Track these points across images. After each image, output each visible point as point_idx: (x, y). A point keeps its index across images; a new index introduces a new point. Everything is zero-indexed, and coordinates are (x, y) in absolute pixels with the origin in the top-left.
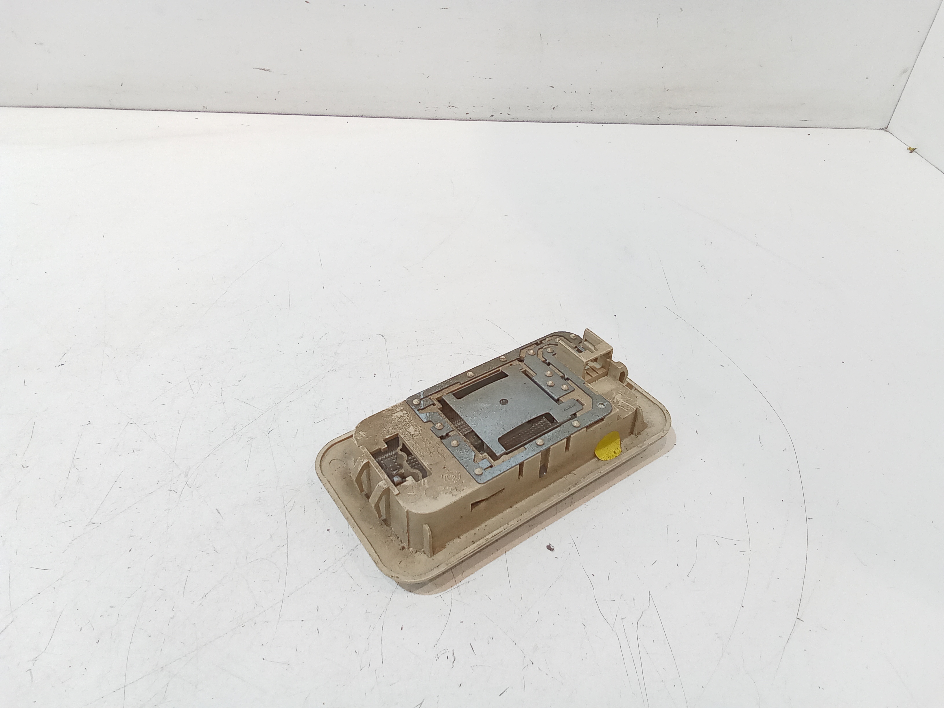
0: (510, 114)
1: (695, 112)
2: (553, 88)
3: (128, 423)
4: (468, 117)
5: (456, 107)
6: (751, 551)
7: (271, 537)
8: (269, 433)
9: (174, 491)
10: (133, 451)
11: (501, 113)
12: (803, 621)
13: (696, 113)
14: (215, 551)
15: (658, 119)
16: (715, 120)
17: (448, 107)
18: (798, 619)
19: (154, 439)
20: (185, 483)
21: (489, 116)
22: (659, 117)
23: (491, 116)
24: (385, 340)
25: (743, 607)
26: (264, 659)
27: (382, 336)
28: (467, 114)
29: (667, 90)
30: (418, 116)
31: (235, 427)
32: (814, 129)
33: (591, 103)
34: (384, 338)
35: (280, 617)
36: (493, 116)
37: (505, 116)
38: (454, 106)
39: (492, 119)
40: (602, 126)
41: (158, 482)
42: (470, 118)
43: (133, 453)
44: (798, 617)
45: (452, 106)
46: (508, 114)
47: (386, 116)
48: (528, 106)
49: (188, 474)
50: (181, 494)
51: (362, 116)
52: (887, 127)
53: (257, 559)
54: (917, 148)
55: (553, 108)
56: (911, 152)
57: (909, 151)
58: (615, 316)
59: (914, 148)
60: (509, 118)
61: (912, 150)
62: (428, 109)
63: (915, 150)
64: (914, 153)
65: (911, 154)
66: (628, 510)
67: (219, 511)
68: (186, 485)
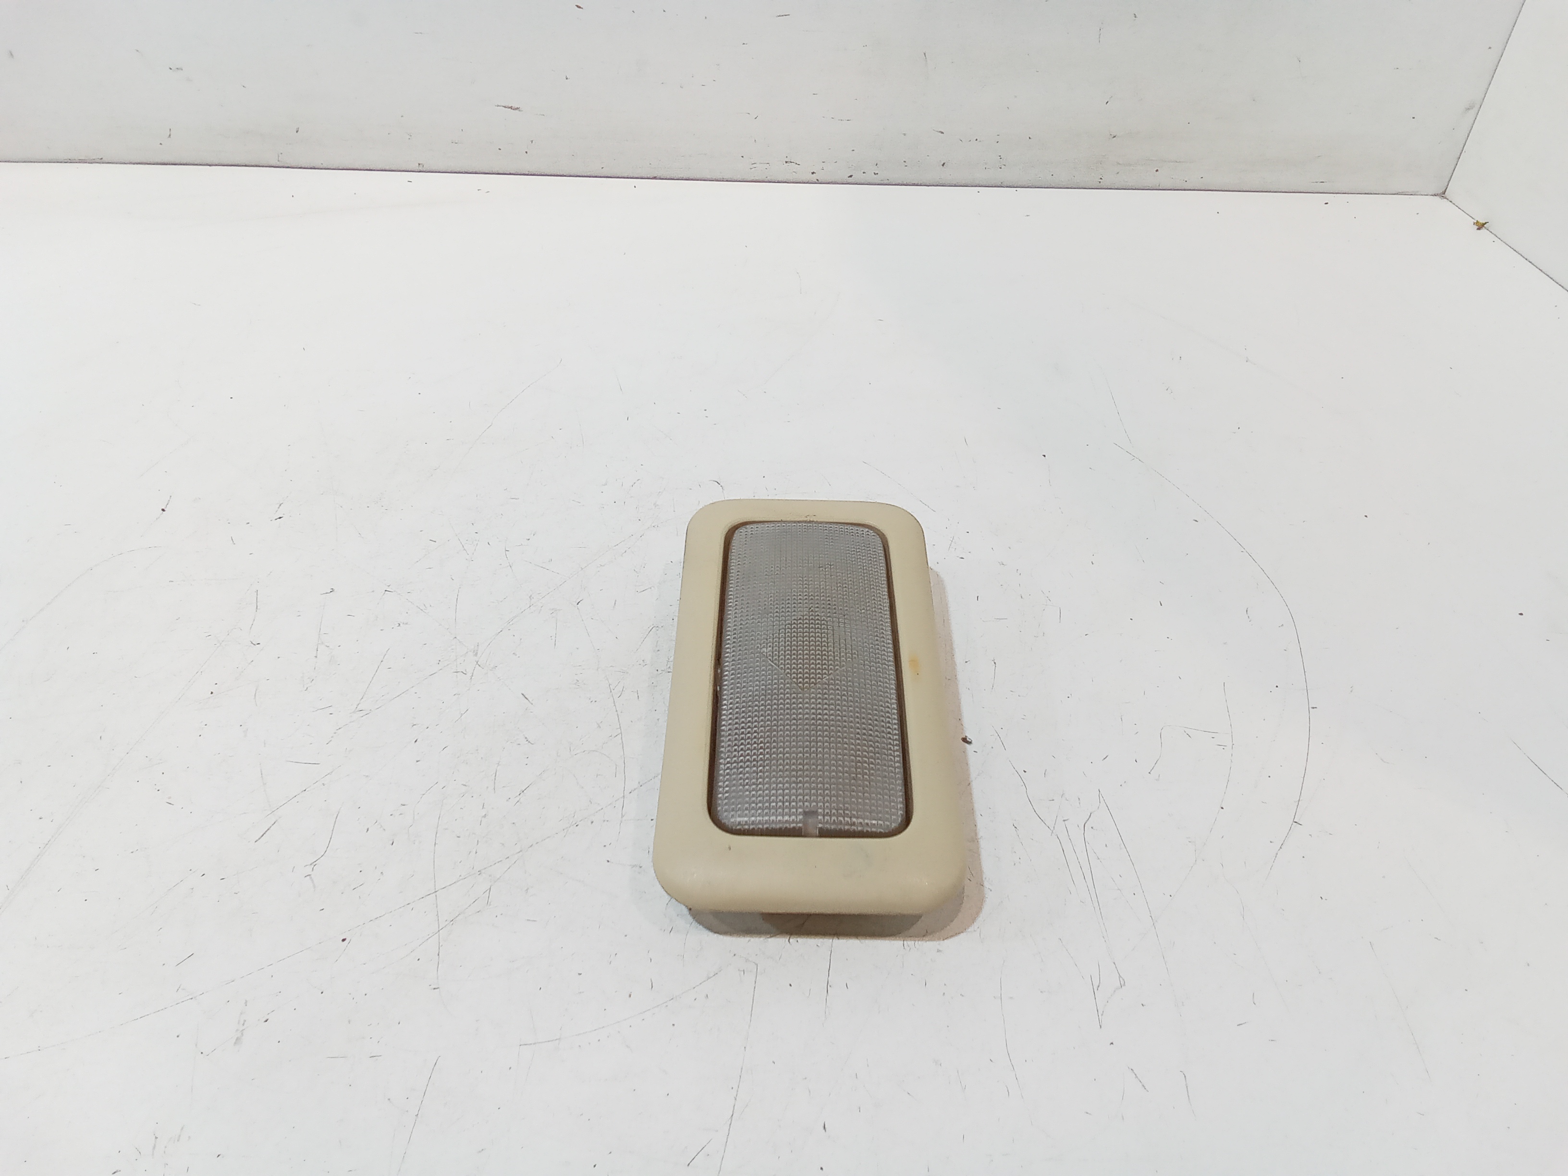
0: (877, 173)
1: (1156, 169)
2: (942, 134)
3: (386, 591)
4: (814, 178)
5: (796, 164)
6: (1233, 746)
7: (599, 726)
8: (578, 604)
9: (462, 672)
10: (398, 625)
11: (864, 172)
12: (1301, 825)
13: (1157, 171)
14: (527, 742)
15: (1100, 180)
16: (1186, 181)
17: (785, 163)
18: (1296, 822)
19: (425, 611)
20: (476, 663)
21: (846, 178)
22: (1101, 177)
23: (849, 177)
24: (721, 488)
25: (1222, 808)
26: (608, 861)
27: (718, 483)
28: (813, 173)
29: (1114, 137)
30: (739, 177)
31: (531, 596)
32: (1335, 195)
33: (1000, 156)
34: (720, 486)
35: (622, 816)
36: (853, 177)
37: (870, 177)
38: (793, 162)
39: (851, 181)
40: (1016, 190)
41: (438, 662)
42: (818, 178)
43: (399, 627)
44: (1295, 821)
45: (791, 162)
46: (875, 173)
47: (691, 176)
48: (905, 161)
49: (477, 653)
50: (472, 676)
51: (655, 178)
52: (1445, 191)
53: (584, 751)
54: (1488, 222)
55: (943, 165)
56: (1479, 229)
57: (1477, 227)
58: (1044, 456)
59: (1484, 222)
60: (877, 179)
61: (1481, 226)
62: (755, 166)
63: (1485, 226)
64: (1483, 231)
65: (1478, 231)
66: (1068, 697)
67: (526, 696)
68: (477, 666)
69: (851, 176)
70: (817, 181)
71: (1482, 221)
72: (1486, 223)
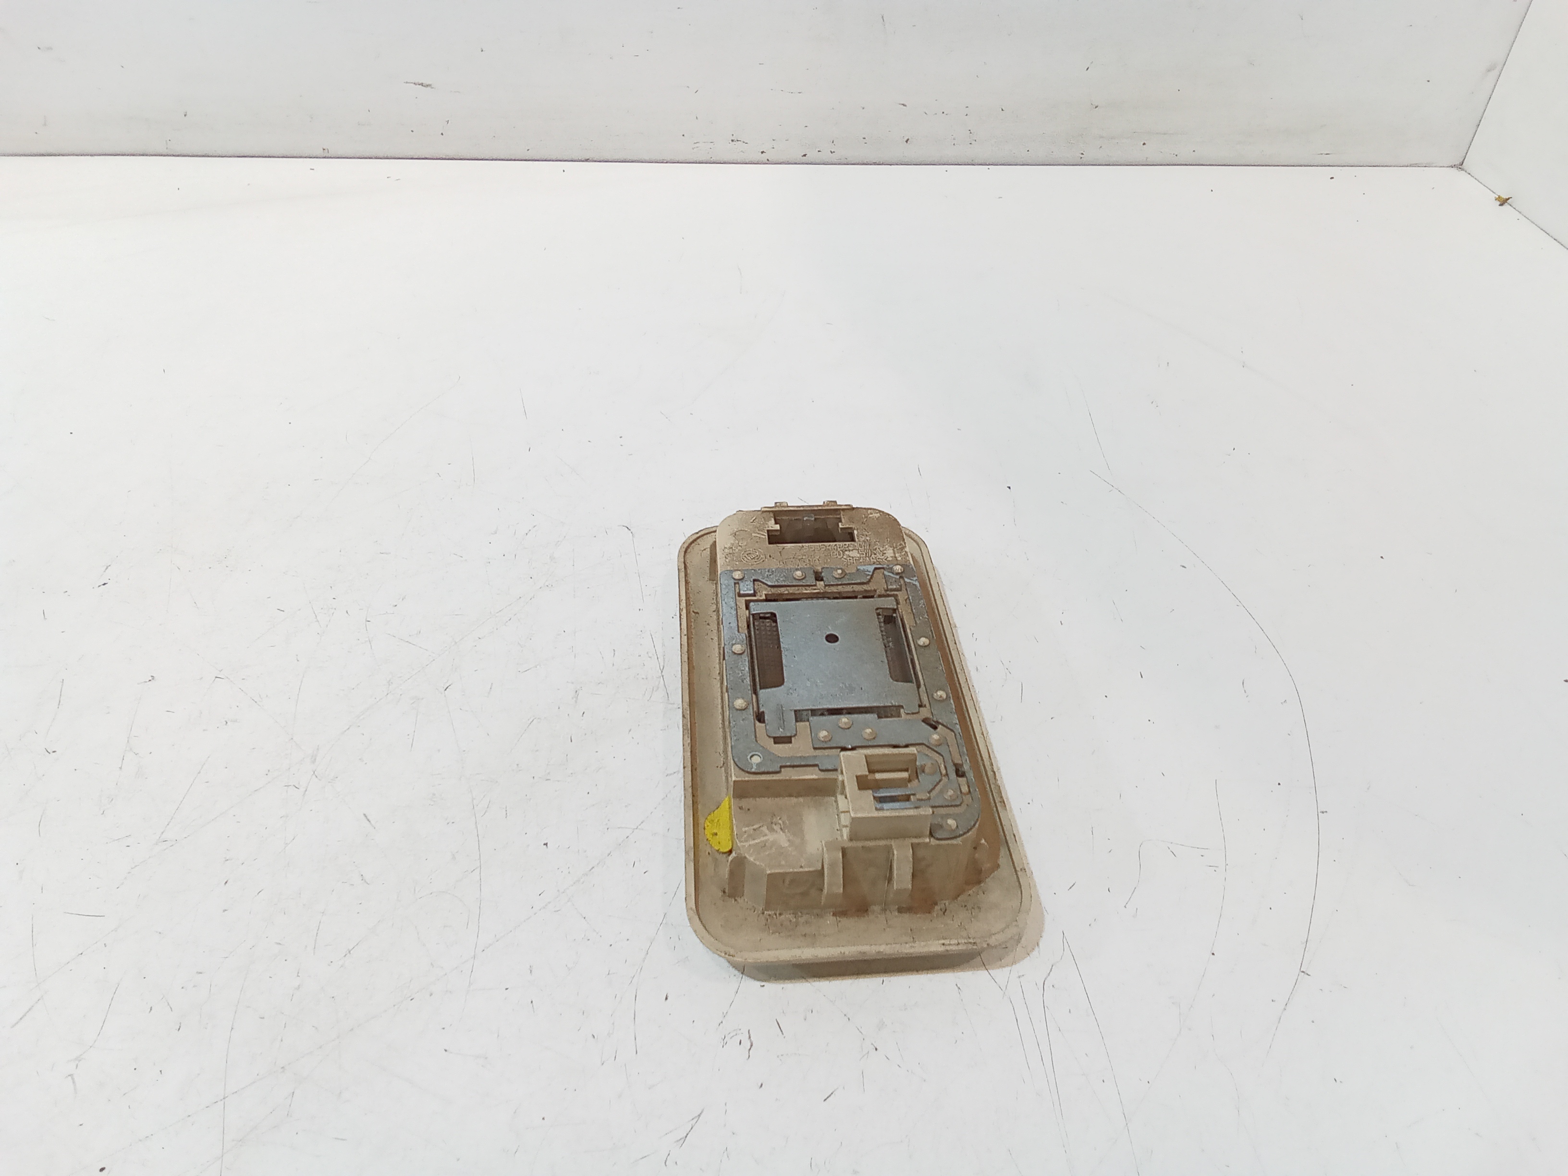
0: (834, 152)
1: (1143, 142)
2: (905, 107)
3: (216, 677)
4: (764, 157)
5: (744, 142)
6: (1227, 867)
7: (454, 858)
8: (446, 690)
9: (294, 786)
10: (225, 723)
11: (819, 150)
12: (1308, 975)
13: (1144, 144)
14: (363, 881)
15: (1081, 156)
16: (1176, 155)
17: (731, 142)
18: (1301, 972)
19: (260, 704)
20: (313, 773)
21: (799, 157)
22: (1082, 152)
23: (802, 156)
24: (632, 534)
25: (1213, 954)
26: (446, 1050)
27: (628, 528)
28: (762, 152)
29: (1096, 107)
30: (682, 158)
31: (390, 681)
32: (1341, 168)
33: (970, 130)
34: (630, 532)
35: (470, 985)
36: (807, 156)
37: (826, 156)
38: (740, 141)
39: (804, 161)
40: (989, 169)
41: (267, 772)
42: (768, 160)
43: (226, 726)
45: (738, 141)
46: (831, 152)
47: (629, 158)
48: (864, 138)
49: (315, 759)
50: (306, 790)
51: (587, 160)
52: (1463, 163)
53: (431, 893)
54: (1511, 198)
55: (907, 141)
56: (1501, 205)
57: (1499, 203)
58: (1009, 488)
59: (1507, 198)
60: (834, 158)
61: (1503, 202)
62: (697, 145)
63: (1508, 201)
64: (1506, 206)
65: (1500, 207)
66: (1029, 803)
67: (368, 817)
68: (314, 776)
69: (805, 155)
70: (767, 162)
71: (1505, 197)
72: (1509, 199)
